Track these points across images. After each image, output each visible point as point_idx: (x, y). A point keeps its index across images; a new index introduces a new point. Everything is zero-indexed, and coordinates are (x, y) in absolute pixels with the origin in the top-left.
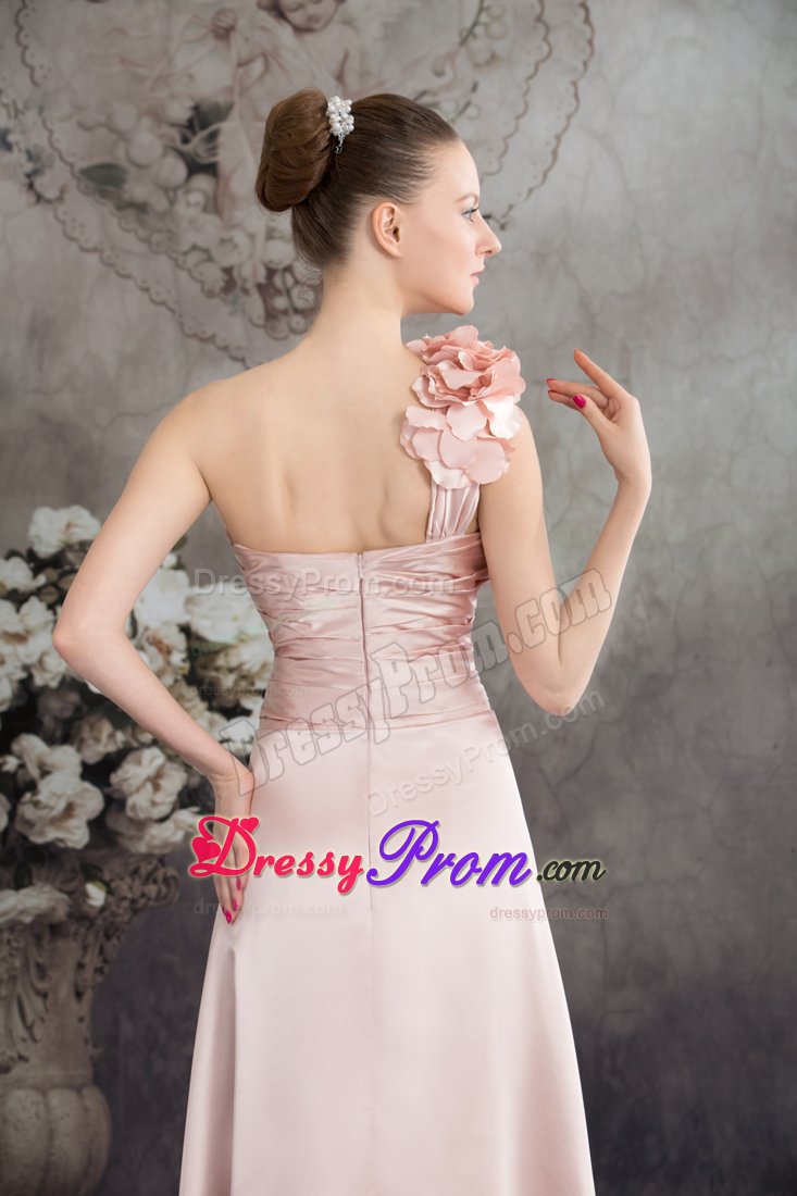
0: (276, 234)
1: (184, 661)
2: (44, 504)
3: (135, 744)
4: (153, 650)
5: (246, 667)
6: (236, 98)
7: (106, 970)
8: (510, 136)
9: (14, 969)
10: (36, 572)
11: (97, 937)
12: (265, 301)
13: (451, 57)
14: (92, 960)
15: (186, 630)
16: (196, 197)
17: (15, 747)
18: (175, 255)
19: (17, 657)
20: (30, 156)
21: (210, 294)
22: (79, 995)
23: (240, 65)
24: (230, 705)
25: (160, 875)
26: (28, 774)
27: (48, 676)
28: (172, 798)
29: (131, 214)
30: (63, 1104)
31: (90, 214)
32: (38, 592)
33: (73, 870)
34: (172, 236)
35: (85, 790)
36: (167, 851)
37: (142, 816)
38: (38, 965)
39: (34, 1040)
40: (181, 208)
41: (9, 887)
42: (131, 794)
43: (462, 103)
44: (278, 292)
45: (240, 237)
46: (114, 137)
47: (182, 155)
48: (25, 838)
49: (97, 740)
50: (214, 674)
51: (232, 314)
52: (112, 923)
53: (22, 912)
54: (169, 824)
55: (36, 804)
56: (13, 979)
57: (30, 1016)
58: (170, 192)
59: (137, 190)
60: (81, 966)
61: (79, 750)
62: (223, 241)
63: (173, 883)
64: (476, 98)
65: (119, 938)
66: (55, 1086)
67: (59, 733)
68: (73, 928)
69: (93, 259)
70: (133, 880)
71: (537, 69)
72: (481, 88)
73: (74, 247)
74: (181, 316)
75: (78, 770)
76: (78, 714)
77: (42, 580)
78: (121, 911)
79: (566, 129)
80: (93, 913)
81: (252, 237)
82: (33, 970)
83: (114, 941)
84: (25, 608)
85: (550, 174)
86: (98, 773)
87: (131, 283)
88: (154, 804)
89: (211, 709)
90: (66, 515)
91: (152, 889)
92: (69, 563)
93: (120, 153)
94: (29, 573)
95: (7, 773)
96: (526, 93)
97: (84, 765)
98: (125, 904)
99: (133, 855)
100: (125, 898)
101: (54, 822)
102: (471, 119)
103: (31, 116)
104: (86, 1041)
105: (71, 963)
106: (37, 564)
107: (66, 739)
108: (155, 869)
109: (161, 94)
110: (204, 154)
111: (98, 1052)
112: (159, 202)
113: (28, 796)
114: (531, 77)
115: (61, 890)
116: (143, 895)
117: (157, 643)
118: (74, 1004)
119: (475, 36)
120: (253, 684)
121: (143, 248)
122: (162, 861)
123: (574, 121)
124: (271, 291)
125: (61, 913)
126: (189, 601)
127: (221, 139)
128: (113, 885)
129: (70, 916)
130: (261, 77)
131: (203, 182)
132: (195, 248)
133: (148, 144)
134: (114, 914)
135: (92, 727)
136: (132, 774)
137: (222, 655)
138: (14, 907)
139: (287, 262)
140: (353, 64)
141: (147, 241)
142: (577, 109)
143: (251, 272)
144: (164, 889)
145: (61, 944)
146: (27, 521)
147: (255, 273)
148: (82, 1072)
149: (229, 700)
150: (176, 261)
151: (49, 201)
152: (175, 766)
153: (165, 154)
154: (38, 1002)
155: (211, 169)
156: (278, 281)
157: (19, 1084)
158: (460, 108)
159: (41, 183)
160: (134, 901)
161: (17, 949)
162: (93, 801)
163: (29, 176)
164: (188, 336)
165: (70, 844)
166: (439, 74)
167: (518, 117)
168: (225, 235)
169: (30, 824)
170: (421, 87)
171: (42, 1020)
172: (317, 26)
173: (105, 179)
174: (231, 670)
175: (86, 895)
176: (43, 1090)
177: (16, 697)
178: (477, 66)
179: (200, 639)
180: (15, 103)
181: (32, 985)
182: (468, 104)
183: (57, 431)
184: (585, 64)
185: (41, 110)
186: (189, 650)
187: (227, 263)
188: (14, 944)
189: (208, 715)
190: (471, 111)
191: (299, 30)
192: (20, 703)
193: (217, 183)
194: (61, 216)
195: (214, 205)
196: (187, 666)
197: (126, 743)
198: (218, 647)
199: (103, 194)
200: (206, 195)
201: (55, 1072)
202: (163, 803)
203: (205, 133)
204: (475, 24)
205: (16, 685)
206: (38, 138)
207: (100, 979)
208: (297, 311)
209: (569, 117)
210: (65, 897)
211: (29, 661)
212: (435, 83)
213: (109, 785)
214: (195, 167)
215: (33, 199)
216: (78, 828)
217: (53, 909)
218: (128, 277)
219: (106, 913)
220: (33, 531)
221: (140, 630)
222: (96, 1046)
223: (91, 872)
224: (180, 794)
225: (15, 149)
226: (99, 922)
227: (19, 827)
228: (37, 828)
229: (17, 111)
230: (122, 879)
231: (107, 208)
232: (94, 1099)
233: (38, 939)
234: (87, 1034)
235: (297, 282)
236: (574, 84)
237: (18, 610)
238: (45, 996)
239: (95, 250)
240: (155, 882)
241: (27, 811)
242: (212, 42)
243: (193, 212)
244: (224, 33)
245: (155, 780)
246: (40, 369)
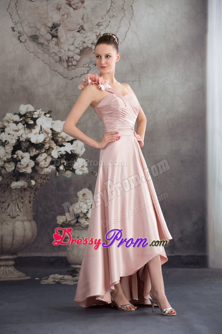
0: (70, 50)
1: (51, 135)
2: (22, 104)
3: (41, 153)
4: (45, 133)
5: (63, 137)
6: (62, 22)
7: (35, 197)
8: (117, 32)
9: (16, 197)
10: (20, 118)
11: (33, 191)
12: (67, 64)
13: (105, 15)
14: (33, 195)
15: (52, 129)
16: (53, 42)
17: (16, 153)
18: (49, 54)
19: (17, 135)
20: (19, 33)
21: (56, 62)
22: (30, 202)
23: (62, 16)
24: (61, 144)
25: (46, 178)
26: (19, 158)
27: (23, 139)
28: (49, 163)
29: (40, 45)
30: (27, 224)
31: (32, 45)
32: (21, 122)
33: (28, 178)
34: (49, 50)
35: (31, 161)
36: (48, 174)
37: (43, 167)
38: (21, 197)
39: (21, 211)
40: (50, 44)
41: (15, 181)
42: (40, 162)
43: (107, 25)
44: (70, 62)
45: (63, 51)
46: (36, 29)
47: (50, 34)
48: (18, 171)
49: (33, 152)
50: (57, 138)
51: (61, 66)
52: (37, 188)
53: (18, 186)
54: (48, 168)
55: (21, 164)
56: (16, 199)
57: (20, 207)
58: (48, 41)
59: (41, 40)
60: (30, 197)
61: (29, 154)
62: (59, 51)
63: (49, 180)
64: (110, 24)
65: (38, 191)
66: (25, 221)
67: (25, 150)
68: (28, 189)
69: (32, 54)
70: (41, 179)
71: (122, 18)
72: (111, 22)
73: (28, 51)
74: (50, 66)
75: (29, 157)
76: (29, 147)
77: (22, 119)
78: (38, 186)
79: (128, 31)
80: (33, 186)
81: (65, 51)
82: (20, 198)
83: (37, 192)
84: (18, 125)
85: (125, 40)
86: (33, 158)
87: (40, 59)
88: (45, 164)
89: (57, 145)
90: (27, 106)
91: (45, 181)
92: (27, 116)
93: (38, 33)
94: (19, 118)
95: (14, 158)
96: (120, 23)
97: (30, 156)
98: (39, 184)
99: (41, 174)
100: (39, 183)
101: (24, 168)
102: (109, 28)
103: (19, 24)
104: (32, 212)
105: (28, 196)
106: (21, 116)
107: (27, 151)
108: (46, 177)
109: (46, 21)
110: (55, 34)
111: (34, 214)
112: (46, 43)
113: (19, 163)
114: (121, 20)
115: (26, 182)
116: (43, 182)
117: (46, 132)
118: (29, 204)
119: (110, 11)
120: (65, 140)
121: (43, 52)
122: (47, 175)
123: (129, 29)
124: (69, 61)
125: (26, 186)
126: (52, 123)
127: (59, 31)
128: (37, 180)
129: (28, 187)
130: (67, 18)
131: (55, 39)
132: (53, 52)
133: (43, 31)
134: (37, 186)
135: (32, 149)
136: (41, 158)
137: (59, 134)
138: (16, 185)
139: (72, 56)
140: (85, 16)
141: (43, 51)
142: (130, 27)
143: (65, 58)
144: (47, 181)
145: (26, 192)
146: (19, 107)
147: (66, 58)
148: (31, 218)
149: (60, 143)
150: (49, 55)
151: (23, 42)
152: (49, 156)
153: (47, 34)
154: (21, 204)
155: (57, 37)
156: (70, 59)
157: (18, 220)
158: (107, 26)
159: (21, 38)
160: (41, 184)
161: (17, 193)
162: (32, 164)
163: (18, 37)
164: (52, 70)
165: (28, 172)
166: (103, 19)
167: (118, 28)
168: (59, 50)
169: (19, 168)
170: (99, 22)
171: (22, 208)
172: (78, 8)
173: (34, 38)
174: (61, 137)
175: (31, 183)
176: (23, 221)
177: (16, 143)
178: (110, 17)
179: (54, 131)
180: (15, 22)
181: (20, 201)
182: (108, 25)
183: (25, 89)
184: (132, 18)
185: (21, 23)
186: (52, 133)
187: (60, 56)
188: (16, 193)
189: (56, 146)
190: (109, 27)
191: (74, 9)
192: (17, 144)
193: (58, 40)
194: (26, 46)
195: (57, 44)
196: (52, 136)
197: (38, 153)
198: (58, 133)
199: (34, 41)
200: (55, 42)
201: (25, 218)
202: (47, 164)
203: (55, 29)
204: (110, 9)
205: (16, 140)
206: (20, 29)
207: (34, 199)
208: (73, 65)
209: (128, 28)
210: (27, 183)
211: (19, 136)
212: (102, 21)
213: (36, 160)
214: (53, 36)
215: (20, 42)
216: (29, 169)
217: (24, 185)
218: (39, 58)
219: (35, 186)
220: (20, 109)
221: (42, 129)
222: (34, 213)
223: (32, 178)
224: (50, 162)
225: (16, 31)
226: (34, 188)
227: (17, 169)
228: (21, 169)
229: (16, 23)
230: (39, 179)
231: (35, 44)
232: (34, 223)
233: (21, 192)
234: (32, 210)
235: (74, 60)
236: (130, 22)
237: (17, 125)
238: (23, 203)
239: (32, 52)
240: (45, 180)
241: (19, 166)
242: (56, 11)
243: (53, 45)
244: (59, 9)
245: (45, 159)
246: (21, 76)
